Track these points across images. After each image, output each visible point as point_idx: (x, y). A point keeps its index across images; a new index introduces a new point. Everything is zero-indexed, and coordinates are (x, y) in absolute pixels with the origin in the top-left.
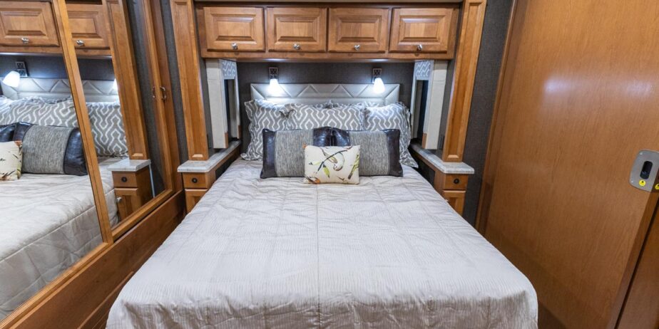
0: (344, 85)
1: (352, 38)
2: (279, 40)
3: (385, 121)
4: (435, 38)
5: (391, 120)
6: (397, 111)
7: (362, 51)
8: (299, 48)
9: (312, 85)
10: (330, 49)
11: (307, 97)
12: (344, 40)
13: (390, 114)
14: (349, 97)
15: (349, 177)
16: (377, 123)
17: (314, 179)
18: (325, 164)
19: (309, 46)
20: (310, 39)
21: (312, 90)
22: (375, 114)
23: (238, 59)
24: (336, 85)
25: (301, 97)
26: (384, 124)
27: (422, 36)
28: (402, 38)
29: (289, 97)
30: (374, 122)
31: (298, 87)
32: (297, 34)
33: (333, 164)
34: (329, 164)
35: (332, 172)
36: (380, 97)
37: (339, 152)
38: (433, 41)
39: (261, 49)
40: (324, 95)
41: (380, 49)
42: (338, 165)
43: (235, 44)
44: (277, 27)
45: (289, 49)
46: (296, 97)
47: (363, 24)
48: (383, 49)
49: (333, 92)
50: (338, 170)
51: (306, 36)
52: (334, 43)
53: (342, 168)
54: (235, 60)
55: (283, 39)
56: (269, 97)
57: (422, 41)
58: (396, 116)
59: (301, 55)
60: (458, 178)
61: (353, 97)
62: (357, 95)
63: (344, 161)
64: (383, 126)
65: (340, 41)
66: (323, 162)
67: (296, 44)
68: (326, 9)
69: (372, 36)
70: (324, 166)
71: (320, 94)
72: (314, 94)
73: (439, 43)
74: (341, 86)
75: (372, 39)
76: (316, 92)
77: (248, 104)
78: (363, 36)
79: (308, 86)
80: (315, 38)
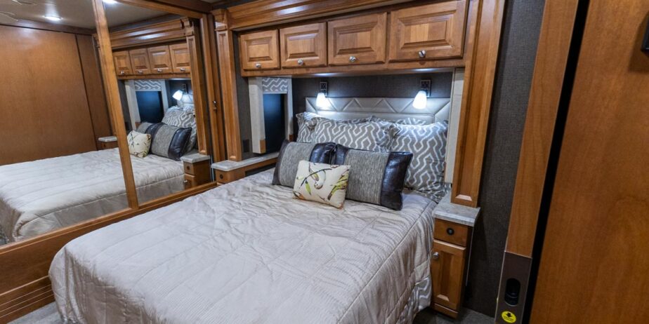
0: (388, 99)
1: (349, 49)
2: (290, 58)
3: (417, 141)
4: (444, 40)
5: (425, 142)
6: (437, 132)
7: (359, 62)
8: (304, 64)
9: (356, 99)
10: (329, 63)
11: (353, 111)
12: (343, 52)
13: (427, 134)
14: (392, 113)
15: (329, 198)
16: (406, 144)
17: (298, 195)
18: (308, 180)
19: (311, 61)
20: (312, 54)
21: (356, 105)
22: (408, 133)
23: (293, 75)
24: (380, 99)
25: (346, 111)
26: (414, 146)
27: (426, 39)
28: (402, 45)
29: (335, 110)
30: (403, 141)
31: (344, 101)
32: (302, 51)
33: (314, 181)
34: (310, 180)
35: (313, 190)
36: (427, 114)
37: (323, 170)
38: (442, 45)
39: (276, 66)
40: (368, 109)
41: (378, 59)
42: (319, 183)
43: (258, 64)
44: (288, 46)
45: (296, 65)
46: (341, 110)
47: (359, 34)
48: (382, 60)
49: (376, 106)
50: (319, 188)
51: (309, 51)
52: (332, 56)
53: (321, 187)
54: (290, 76)
55: (293, 56)
56: (320, 110)
57: (424, 46)
58: (433, 138)
59: (307, 70)
60: (454, 227)
61: (397, 113)
62: (401, 110)
63: (325, 180)
64: (412, 148)
65: (339, 54)
66: (306, 178)
67: (300, 60)
68: (325, 23)
69: (368, 46)
70: (307, 182)
71: (363, 109)
72: (358, 109)
73: (449, 47)
74: (385, 100)
75: (369, 49)
76: (359, 106)
77: (299, 116)
78: (359, 47)
79: (353, 100)
80: (317, 53)
